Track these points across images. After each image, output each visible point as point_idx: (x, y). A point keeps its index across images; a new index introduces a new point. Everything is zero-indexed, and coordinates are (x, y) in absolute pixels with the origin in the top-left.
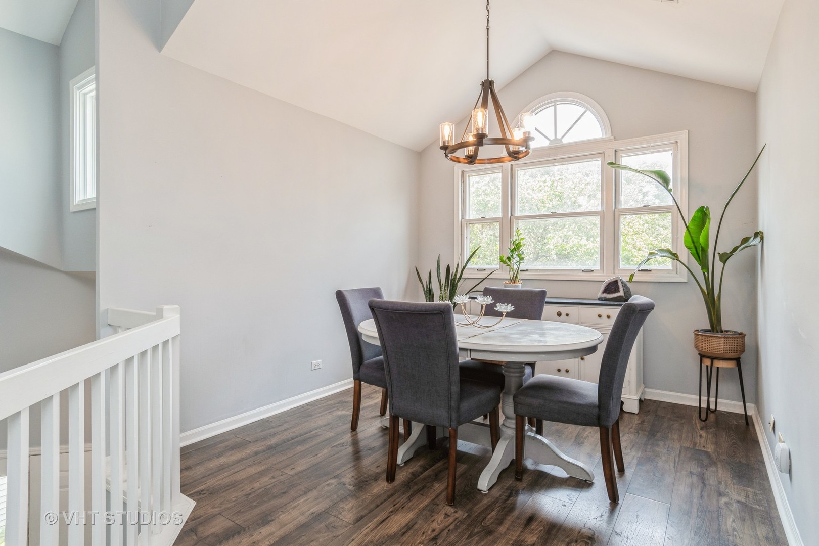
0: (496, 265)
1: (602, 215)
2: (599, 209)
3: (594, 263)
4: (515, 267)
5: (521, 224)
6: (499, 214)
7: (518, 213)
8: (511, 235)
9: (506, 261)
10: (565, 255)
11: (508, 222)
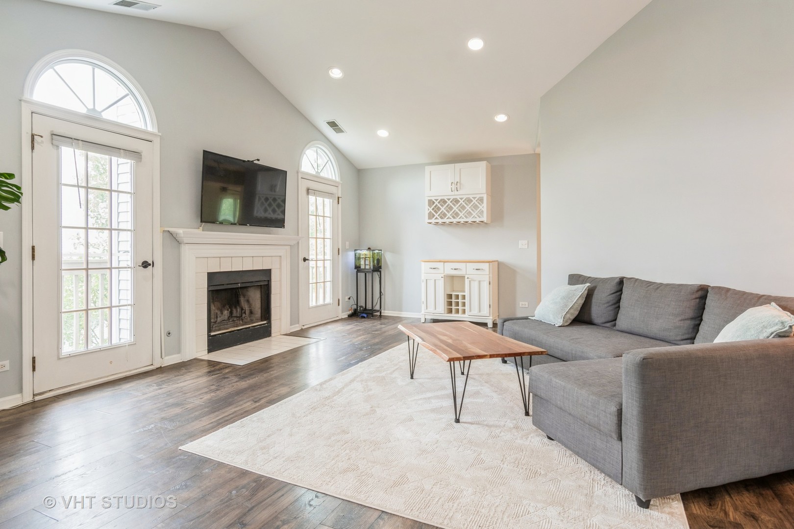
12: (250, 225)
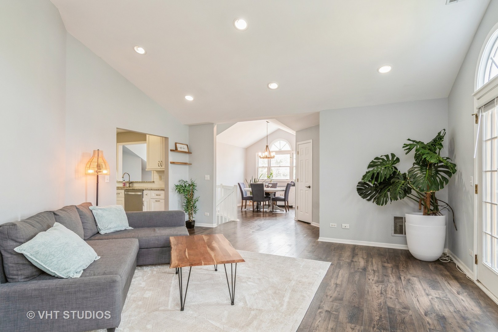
0: (266, 178)
1: (290, 167)
2: (289, 166)
3: (288, 178)
4: (271, 179)
5: (273, 168)
6: (267, 166)
7: (271, 166)
8: (270, 171)
9: (269, 177)
10: (285, 175)
11: (269, 168)
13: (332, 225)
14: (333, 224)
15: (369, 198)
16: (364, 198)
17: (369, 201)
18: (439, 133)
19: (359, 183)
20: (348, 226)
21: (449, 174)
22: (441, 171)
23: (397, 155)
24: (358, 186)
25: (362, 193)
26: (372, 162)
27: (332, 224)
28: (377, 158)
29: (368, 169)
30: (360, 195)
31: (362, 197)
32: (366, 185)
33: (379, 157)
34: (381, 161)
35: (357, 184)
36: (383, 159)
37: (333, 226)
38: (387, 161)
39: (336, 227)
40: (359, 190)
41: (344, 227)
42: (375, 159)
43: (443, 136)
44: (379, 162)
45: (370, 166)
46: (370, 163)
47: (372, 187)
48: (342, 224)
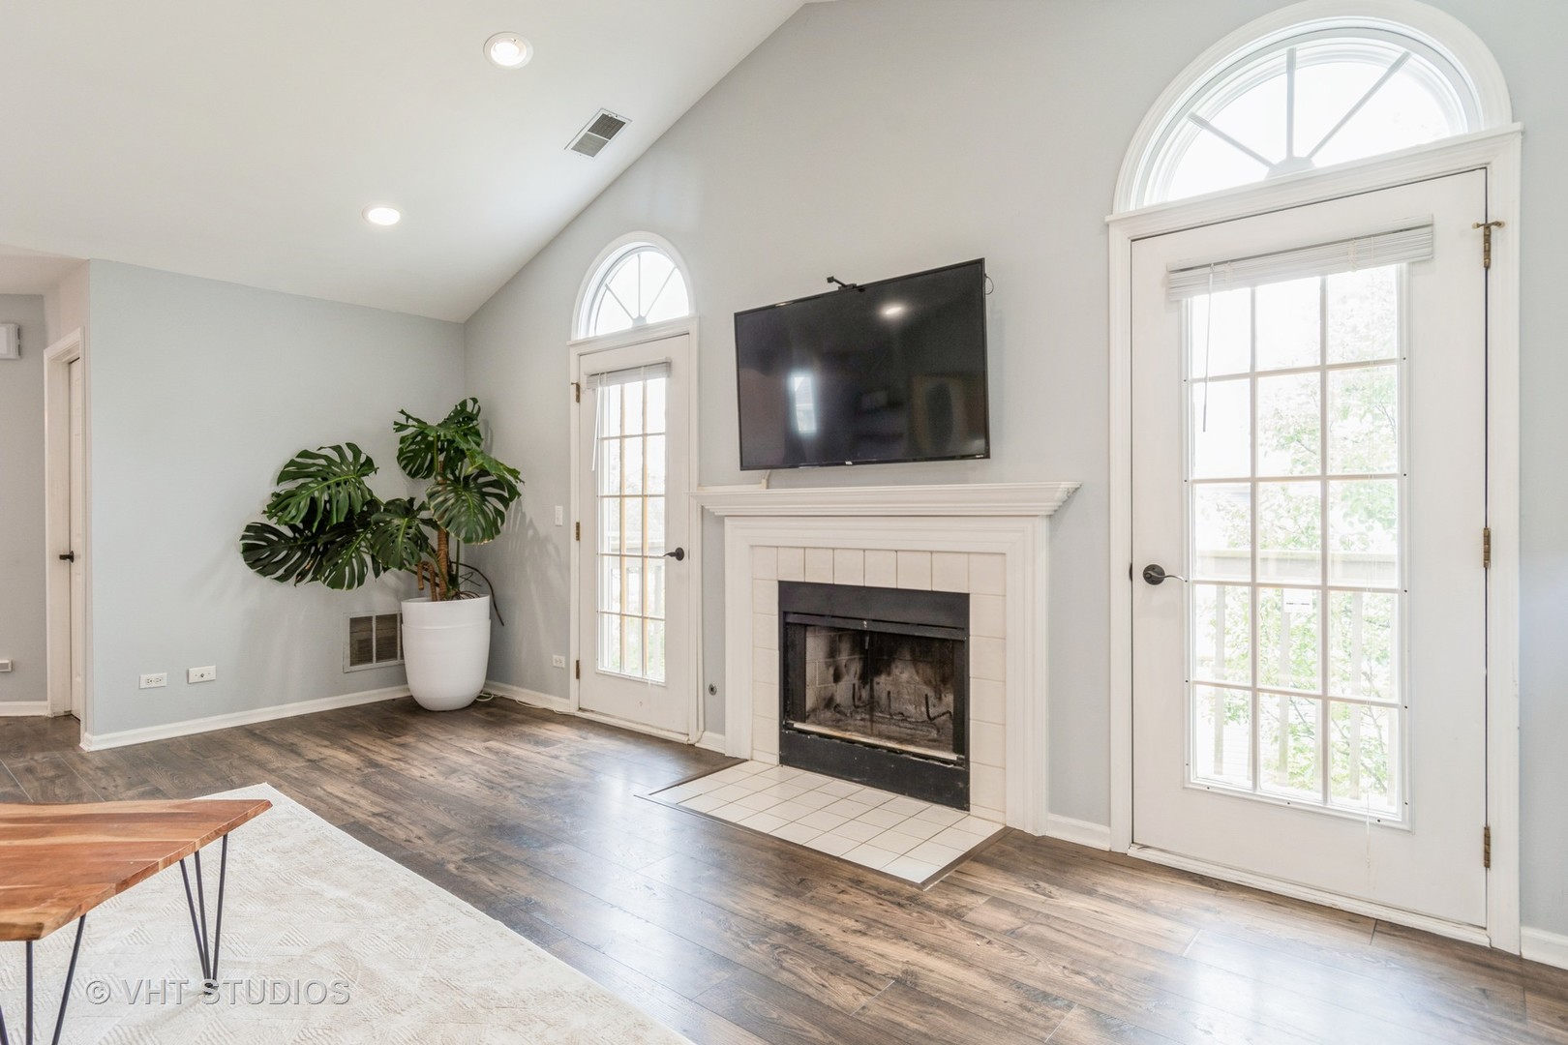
12: (854, 464)
13: (149, 681)
14: (153, 676)
15: (281, 572)
16: (265, 576)
17: (282, 581)
18: (464, 404)
19: (249, 528)
20: (210, 671)
21: (505, 502)
22: (490, 495)
23: (367, 450)
24: (244, 537)
25: (259, 560)
26: (292, 463)
27: (149, 676)
28: (304, 454)
29: (278, 484)
30: (252, 566)
31: (258, 571)
32: (270, 533)
33: (314, 450)
34: (323, 462)
35: (242, 532)
36: (326, 457)
37: (153, 685)
38: (342, 463)
39: (164, 683)
40: (249, 551)
41: (198, 679)
42: (298, 457)
43: (475, 412)
44: (314, 465)
45: (283, 477)
46: (286, 466)
47: (291, 538)
48: (190, 670)
